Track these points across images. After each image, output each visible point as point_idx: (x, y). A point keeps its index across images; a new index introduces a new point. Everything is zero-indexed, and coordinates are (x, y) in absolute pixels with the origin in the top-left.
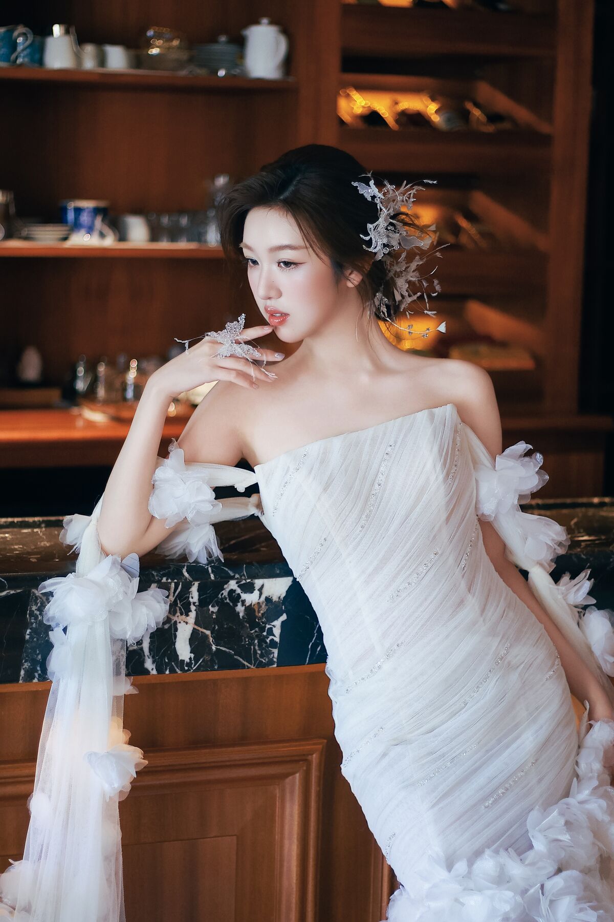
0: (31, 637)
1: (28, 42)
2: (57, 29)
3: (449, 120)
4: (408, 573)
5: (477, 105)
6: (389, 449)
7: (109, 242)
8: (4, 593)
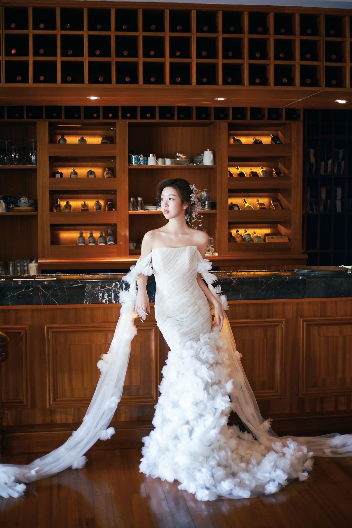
0: (87, 294)
1: (143, 159)
2: (151, 155)
4: (177, 281)
6: (179, 254)
8: (80, 285)
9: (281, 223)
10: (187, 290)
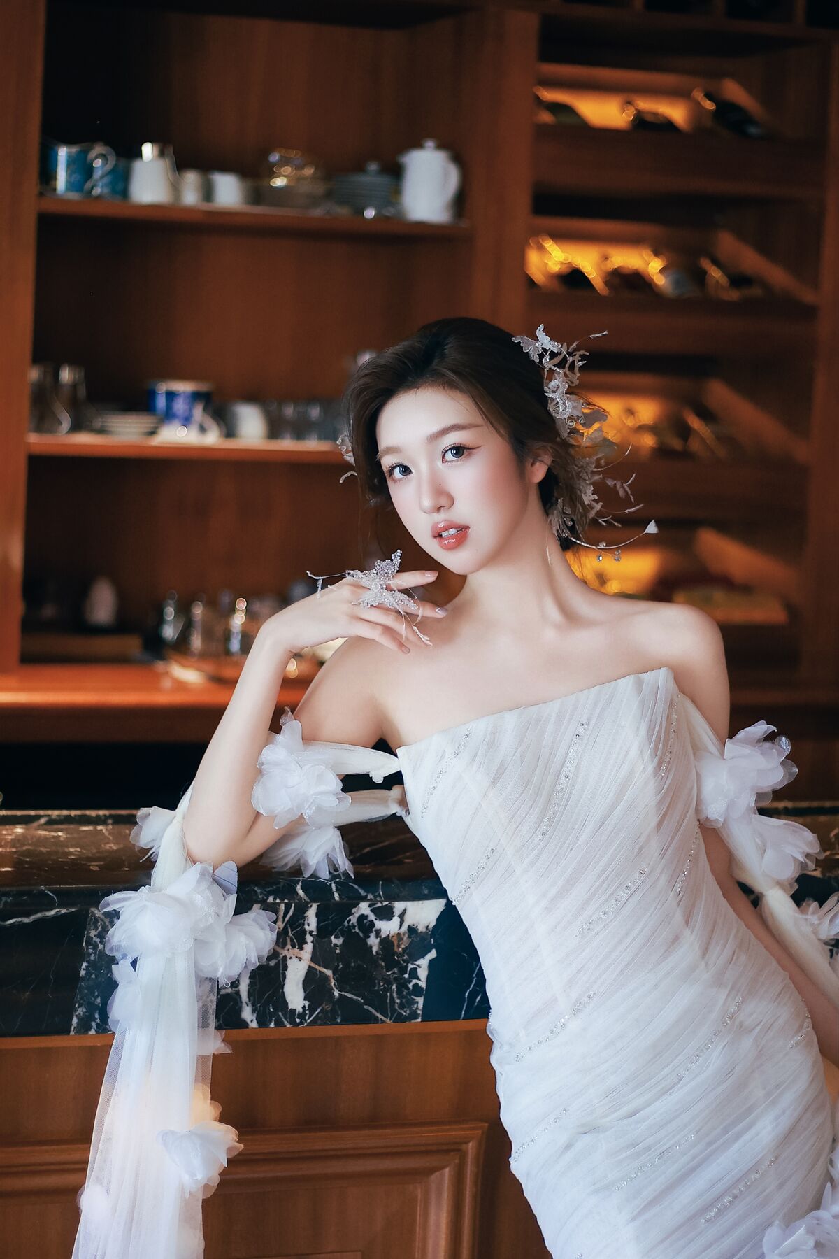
0: (88, 973)
1: (109, 167)
2: (148, 150)
3: (677, 283)
4: (604, 897)
5: (716, 262)
6: (581, 729)
7: (212, 438)
8: (53, 913)
9: (722, 527)
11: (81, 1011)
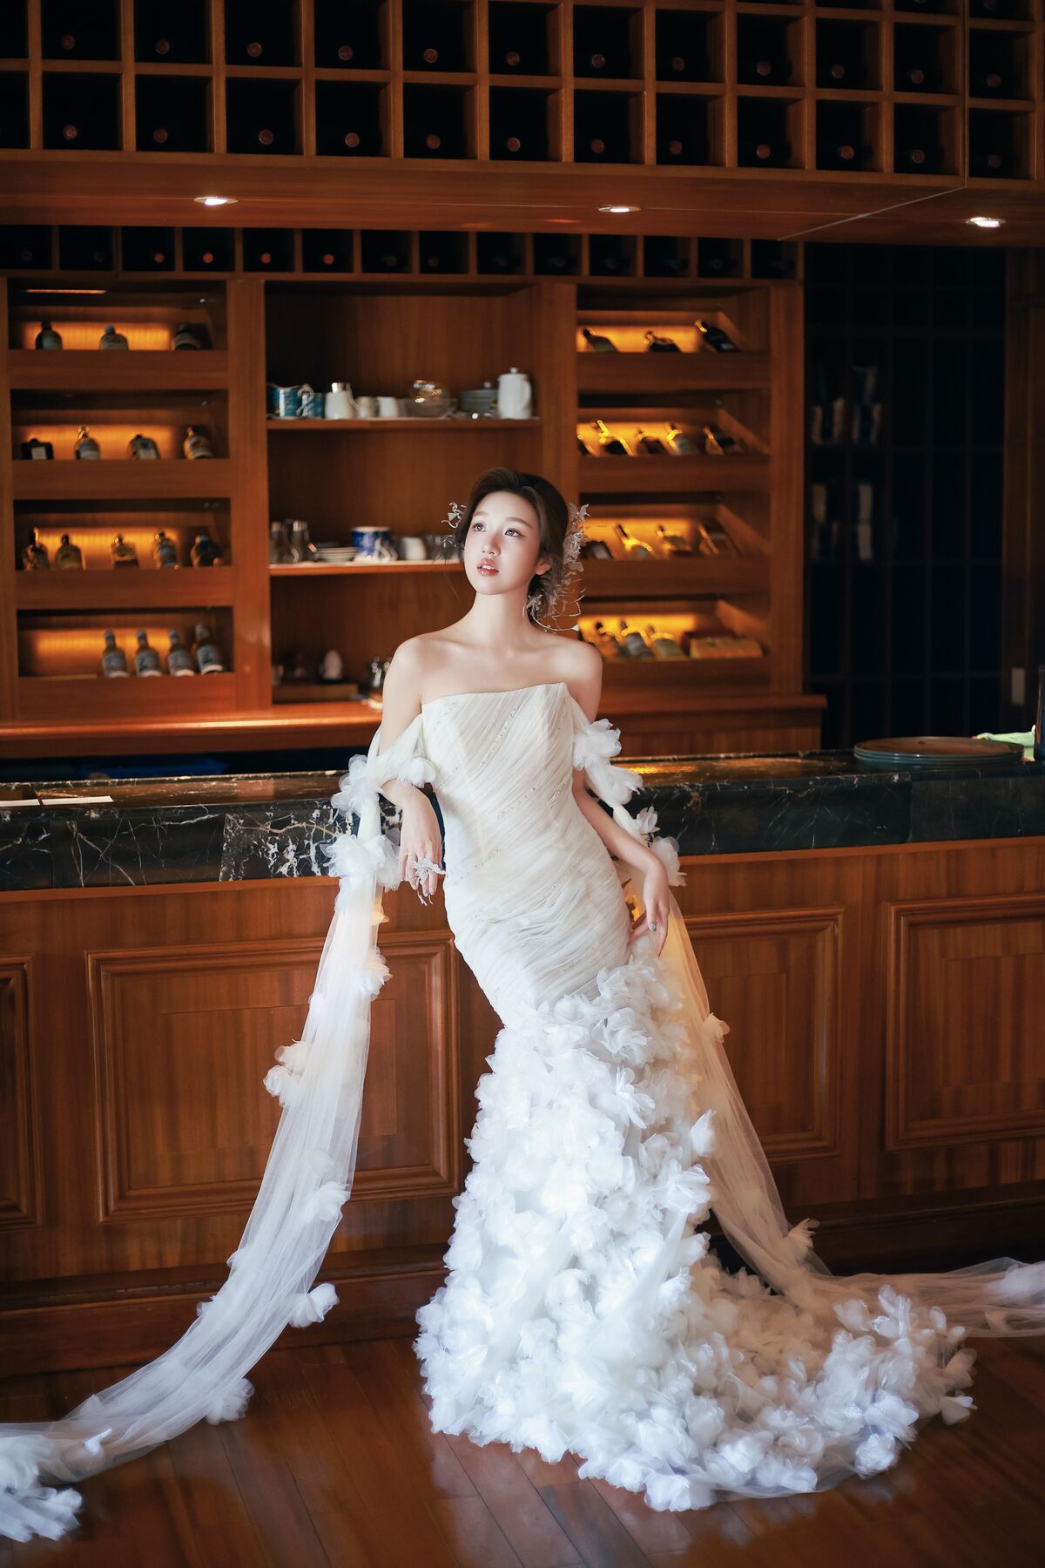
0: (228, 849)
1: (311, 398)
2: (335, 386)
3: (681, 446)
4: (514, 799)
5: (713, 431)
6: (513, 712)
7: (388, 561)
8: (206, 817)
9: (729, 599)
10: (548, 826)
11: (224, 869)
